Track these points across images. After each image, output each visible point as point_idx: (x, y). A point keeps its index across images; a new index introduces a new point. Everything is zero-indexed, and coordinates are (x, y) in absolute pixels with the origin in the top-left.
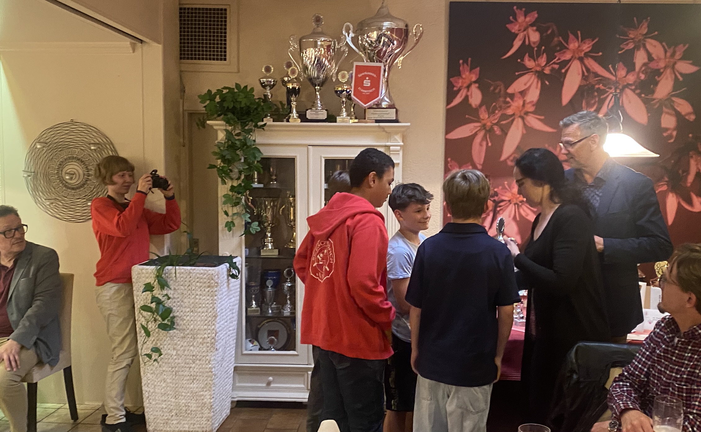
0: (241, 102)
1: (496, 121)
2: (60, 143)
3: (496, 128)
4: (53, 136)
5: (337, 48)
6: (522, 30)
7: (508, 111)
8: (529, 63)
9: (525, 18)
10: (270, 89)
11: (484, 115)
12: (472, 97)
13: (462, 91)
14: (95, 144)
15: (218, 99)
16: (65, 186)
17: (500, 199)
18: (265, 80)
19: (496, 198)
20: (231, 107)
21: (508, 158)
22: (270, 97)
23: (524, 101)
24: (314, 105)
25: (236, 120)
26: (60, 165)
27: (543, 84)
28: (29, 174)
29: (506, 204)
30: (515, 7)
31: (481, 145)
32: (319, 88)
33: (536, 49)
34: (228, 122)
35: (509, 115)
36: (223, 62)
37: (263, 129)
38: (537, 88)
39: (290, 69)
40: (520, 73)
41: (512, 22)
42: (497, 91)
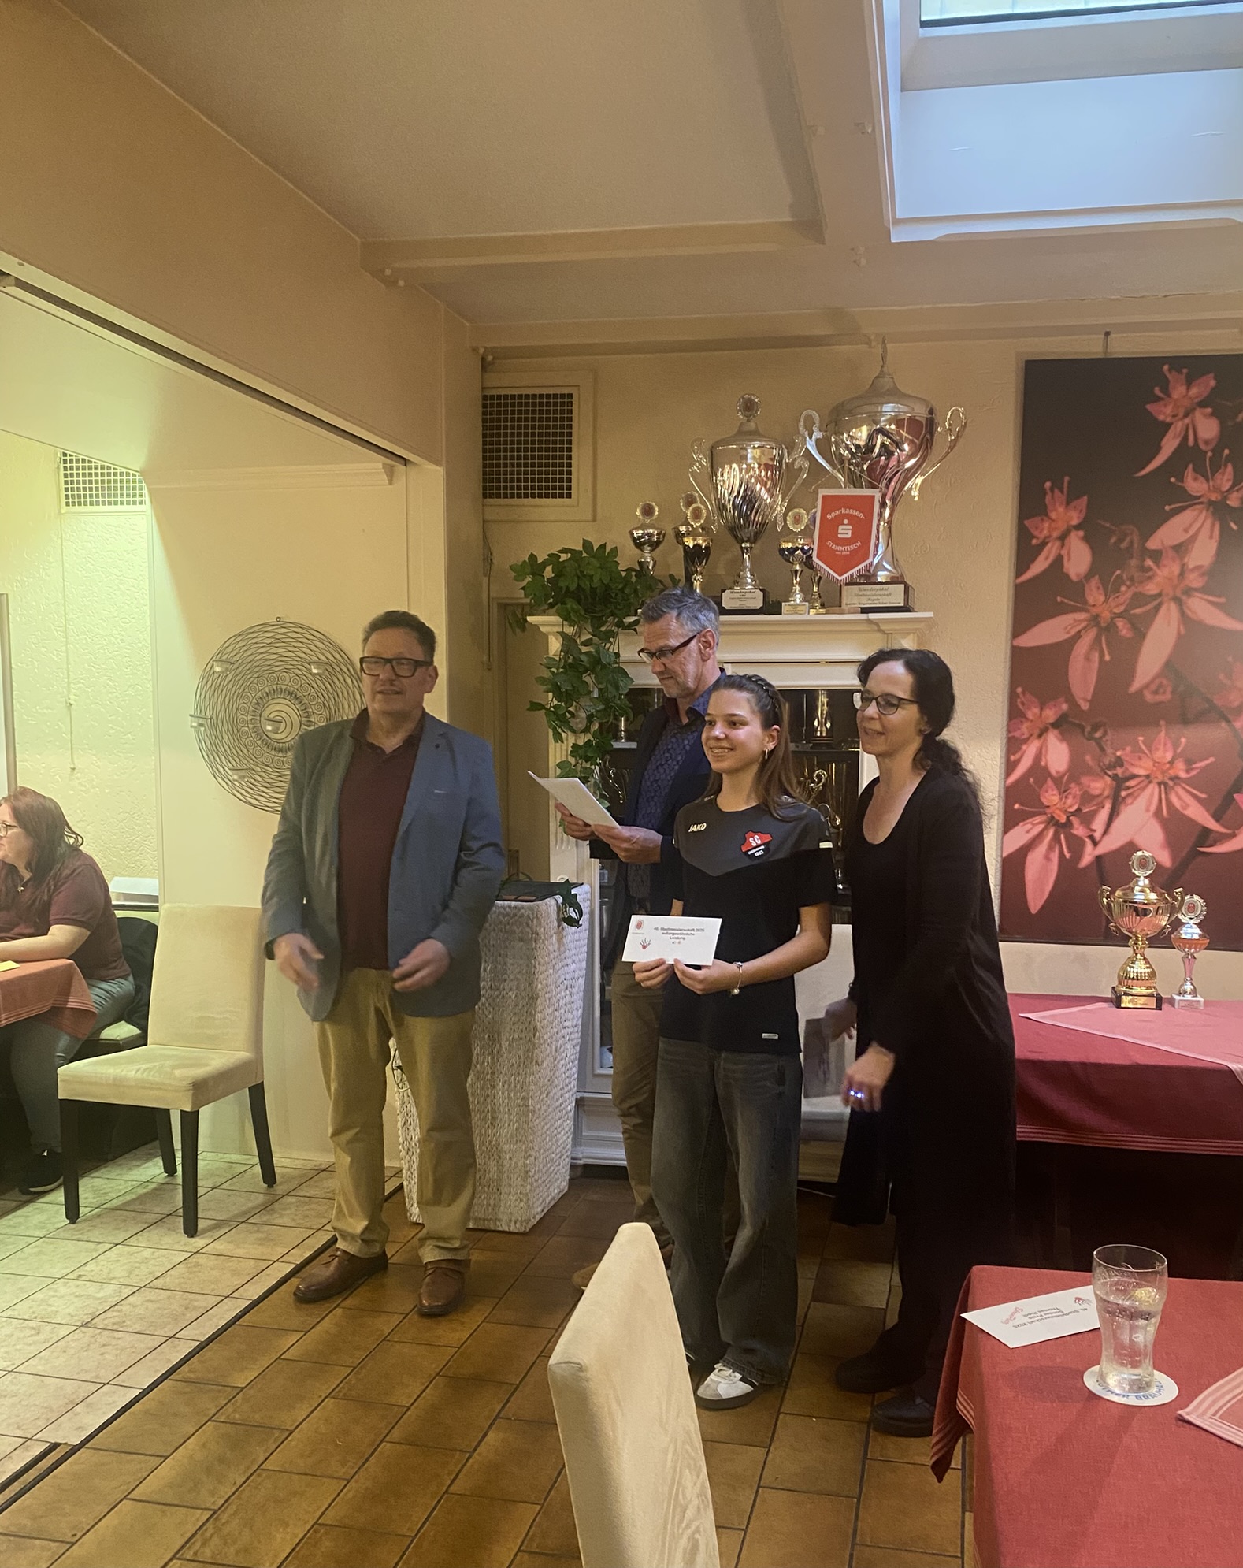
0: (591, 577)
1: (1122, 608)
2: (258, 663)
3: (1120, 623)
4: (245, 648)
5: (787, 464)
6: (1181, 415)
7: (1148, 587)
8: (1194, 485)
9: (1188, 389)
10: (651, 551)
11: (1095, 596)
12: (1069, 560)
13: (1050, 545)
14: (319, 663)
15: (549, 572)
16: (268, 745)
17: (1127, 774)
18: (641, 532)
19: (1119, 771)
20: (573, 587)
21: (1147, 686)
22: (650, 568)
23: (1183, 566)
24: (737, 580)
25: (582, 612)
26: (258, 703)
27: (1225, 531)
28: (201, 721)
29: (1141, 782)
30: (1166, 367)
31: (1088, 658)
32: (748, 545)
33: (1210, 454)
34: (566, 618)
35: (1151, 596)
36: (565, 500)
37: (635, 630)
38: (1211, 537)
39: (691, 508)
40: (1173, 506)
41: (1159, 399)
42: (1123, 546)
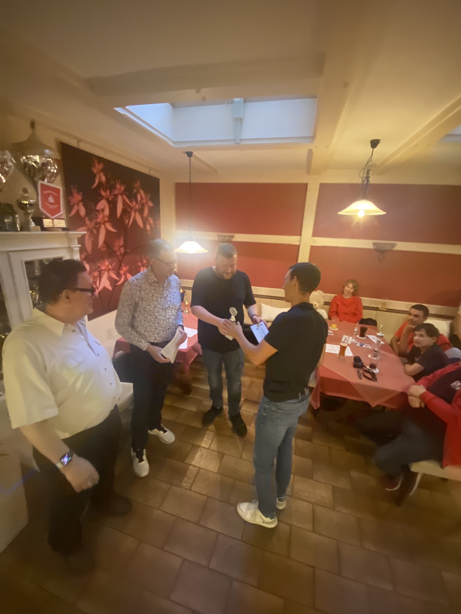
1: (94, 226)
3: (94, 230)
6: (98, 172)
7: (98, 220)
9: (98, 165)
11: (88, 222)
12: (80, 211)
13: (75, 206)
17: (101, 270)
21: (101, 246)
29: (104, 271)
30: (93, 157)
31: (89, 240)
33: (105, 185)
35: (98, 223)
38: (108, 208)
40: (100, 198)
41: (92, 166)
42: (92, 208)
